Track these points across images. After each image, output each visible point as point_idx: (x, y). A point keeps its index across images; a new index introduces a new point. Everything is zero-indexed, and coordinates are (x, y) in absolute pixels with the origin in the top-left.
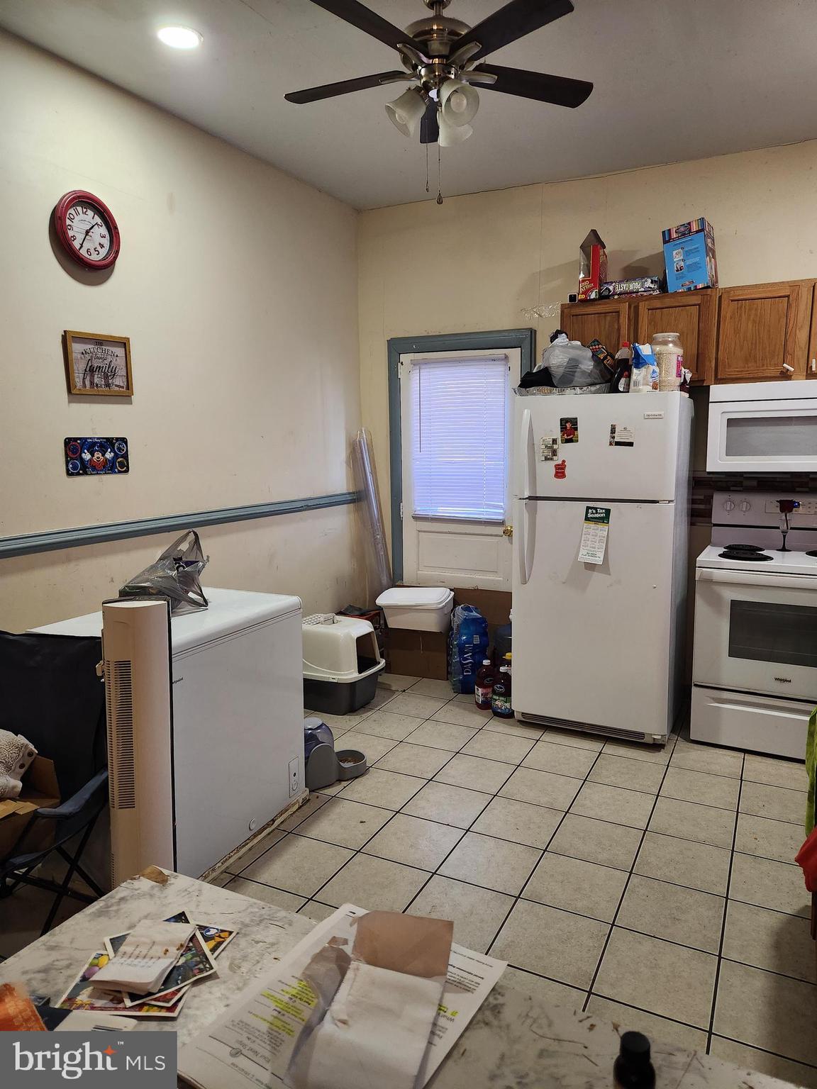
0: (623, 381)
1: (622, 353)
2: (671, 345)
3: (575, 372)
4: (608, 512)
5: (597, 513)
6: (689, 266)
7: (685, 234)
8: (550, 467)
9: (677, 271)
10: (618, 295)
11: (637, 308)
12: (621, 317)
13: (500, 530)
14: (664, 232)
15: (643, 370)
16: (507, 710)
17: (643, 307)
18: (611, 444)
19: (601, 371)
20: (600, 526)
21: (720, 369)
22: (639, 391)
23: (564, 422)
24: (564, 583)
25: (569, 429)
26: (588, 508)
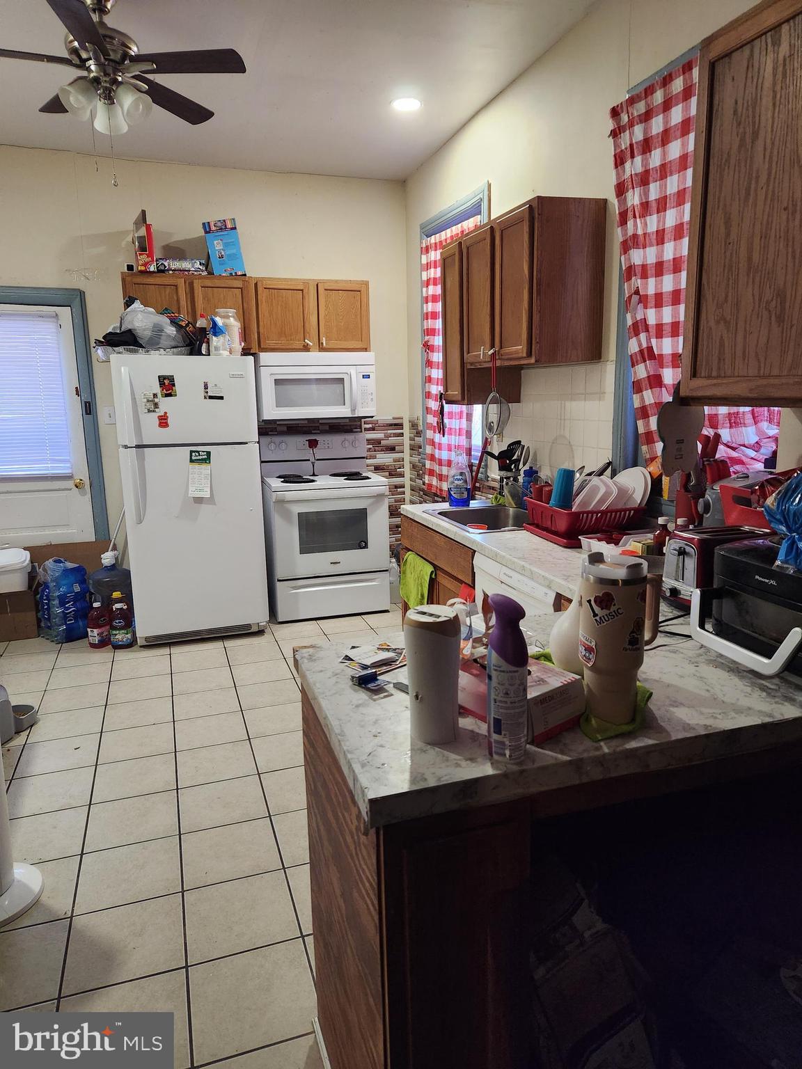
0: (204, 346)
1: (201, 323)
2: (232, 319)
3: (161, 335)
4: (209, 454)
5: (199, 455)
6: (229, 256)
7: (221, 229)
8: (153, 418)
9: (220, 258)
10: (173, 270)
11: (191, 285)
12: (180, 290)
13: (70, 484)
14: (204, 224)
15: (221, 338)
16: (129, 641)
17: (197, 284)
18: (205, 398)
19: (182, 336)
20: (204, 466)
21: (262, 340)
22: (220, 355)
23: (162, 379)
24: (177, 517)
25: (167, 385)
26: (191, 452)
